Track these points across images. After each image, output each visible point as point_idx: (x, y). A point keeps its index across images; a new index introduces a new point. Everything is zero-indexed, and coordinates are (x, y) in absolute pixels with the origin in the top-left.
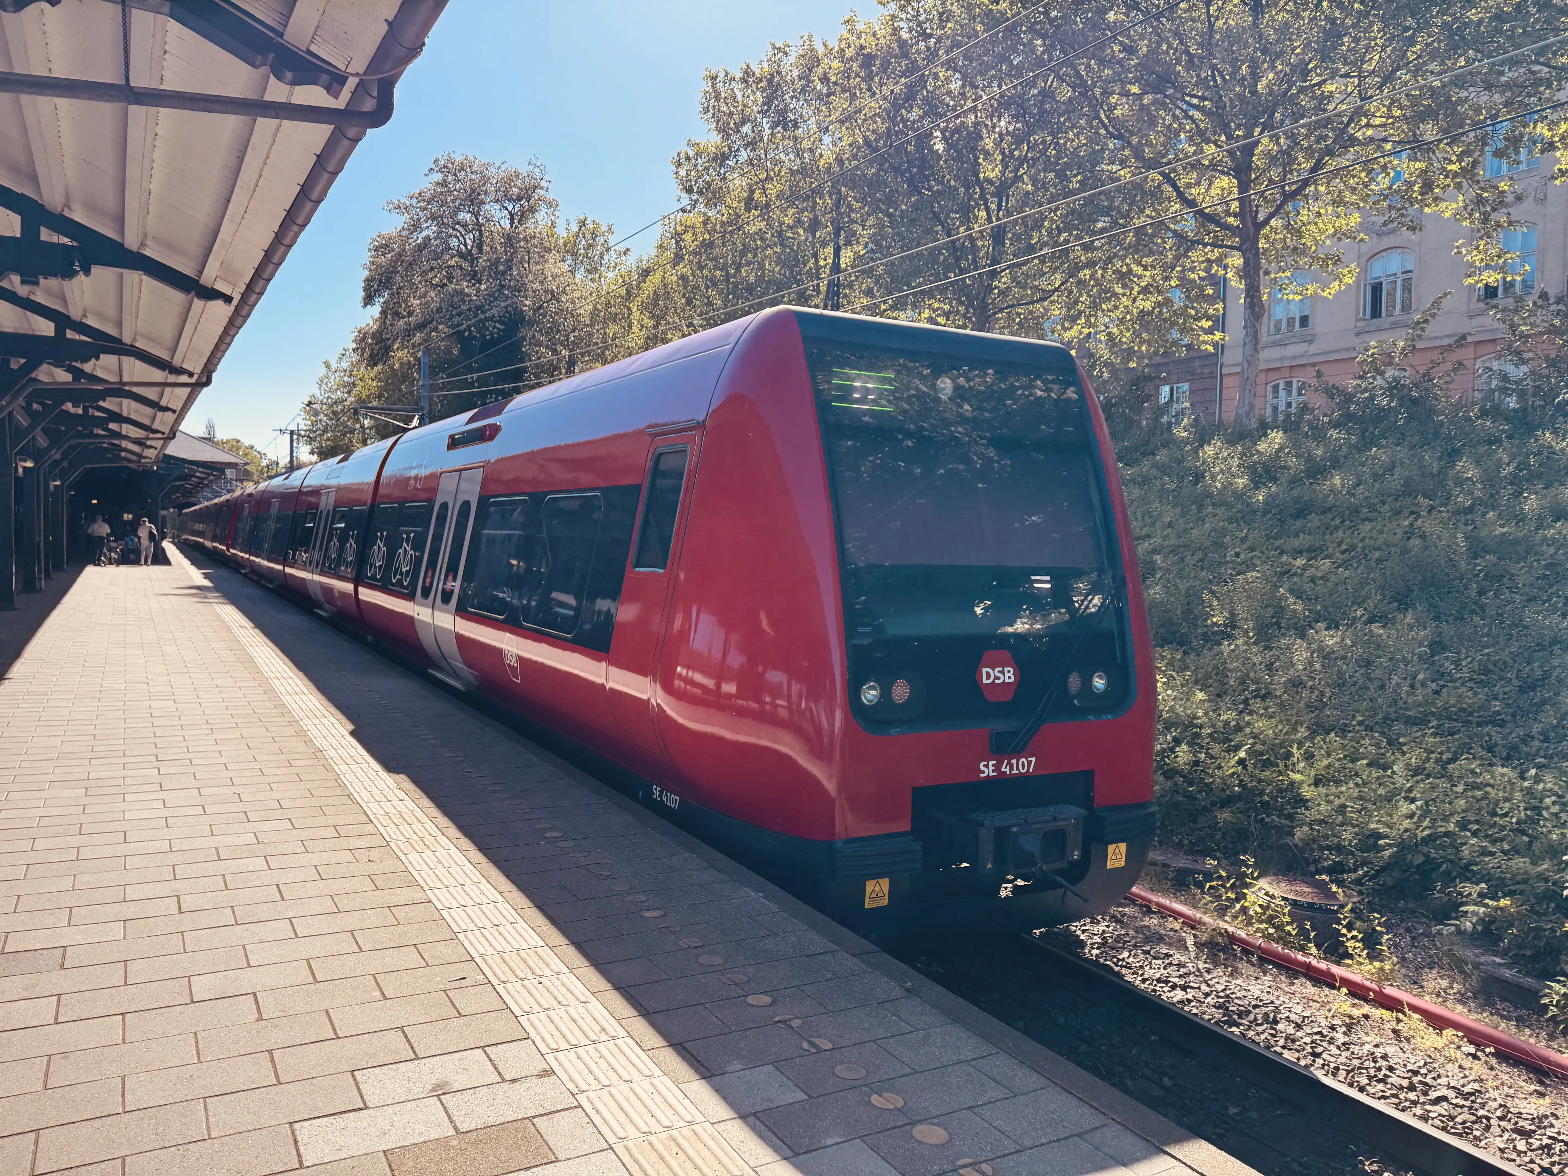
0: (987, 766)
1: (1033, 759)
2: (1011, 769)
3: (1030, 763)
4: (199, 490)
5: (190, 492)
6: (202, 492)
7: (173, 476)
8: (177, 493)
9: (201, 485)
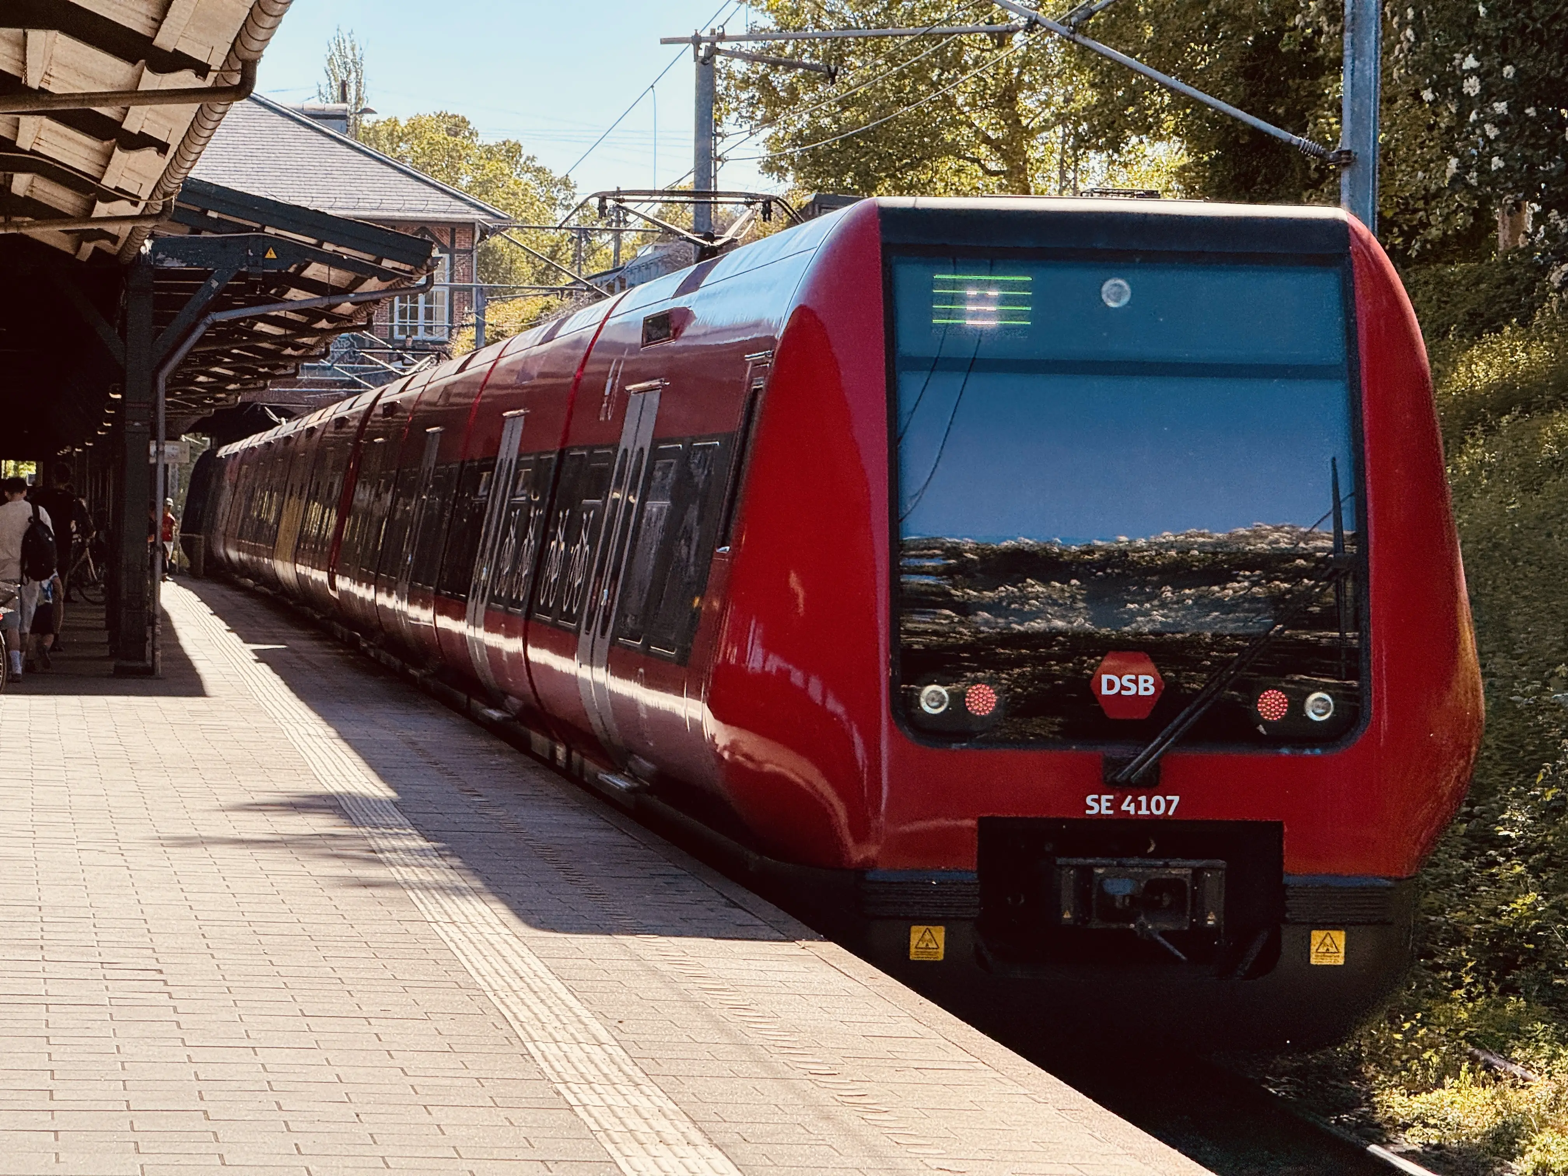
0: (1098, 801)
1: (1176, 799)
2: (1138, 807)
3: (1169, 803)
4: (311, 347)
5: (276, 355)
6: (324, 356)
7: (215, 284)
8: (220, 364)
9: (324, 321)
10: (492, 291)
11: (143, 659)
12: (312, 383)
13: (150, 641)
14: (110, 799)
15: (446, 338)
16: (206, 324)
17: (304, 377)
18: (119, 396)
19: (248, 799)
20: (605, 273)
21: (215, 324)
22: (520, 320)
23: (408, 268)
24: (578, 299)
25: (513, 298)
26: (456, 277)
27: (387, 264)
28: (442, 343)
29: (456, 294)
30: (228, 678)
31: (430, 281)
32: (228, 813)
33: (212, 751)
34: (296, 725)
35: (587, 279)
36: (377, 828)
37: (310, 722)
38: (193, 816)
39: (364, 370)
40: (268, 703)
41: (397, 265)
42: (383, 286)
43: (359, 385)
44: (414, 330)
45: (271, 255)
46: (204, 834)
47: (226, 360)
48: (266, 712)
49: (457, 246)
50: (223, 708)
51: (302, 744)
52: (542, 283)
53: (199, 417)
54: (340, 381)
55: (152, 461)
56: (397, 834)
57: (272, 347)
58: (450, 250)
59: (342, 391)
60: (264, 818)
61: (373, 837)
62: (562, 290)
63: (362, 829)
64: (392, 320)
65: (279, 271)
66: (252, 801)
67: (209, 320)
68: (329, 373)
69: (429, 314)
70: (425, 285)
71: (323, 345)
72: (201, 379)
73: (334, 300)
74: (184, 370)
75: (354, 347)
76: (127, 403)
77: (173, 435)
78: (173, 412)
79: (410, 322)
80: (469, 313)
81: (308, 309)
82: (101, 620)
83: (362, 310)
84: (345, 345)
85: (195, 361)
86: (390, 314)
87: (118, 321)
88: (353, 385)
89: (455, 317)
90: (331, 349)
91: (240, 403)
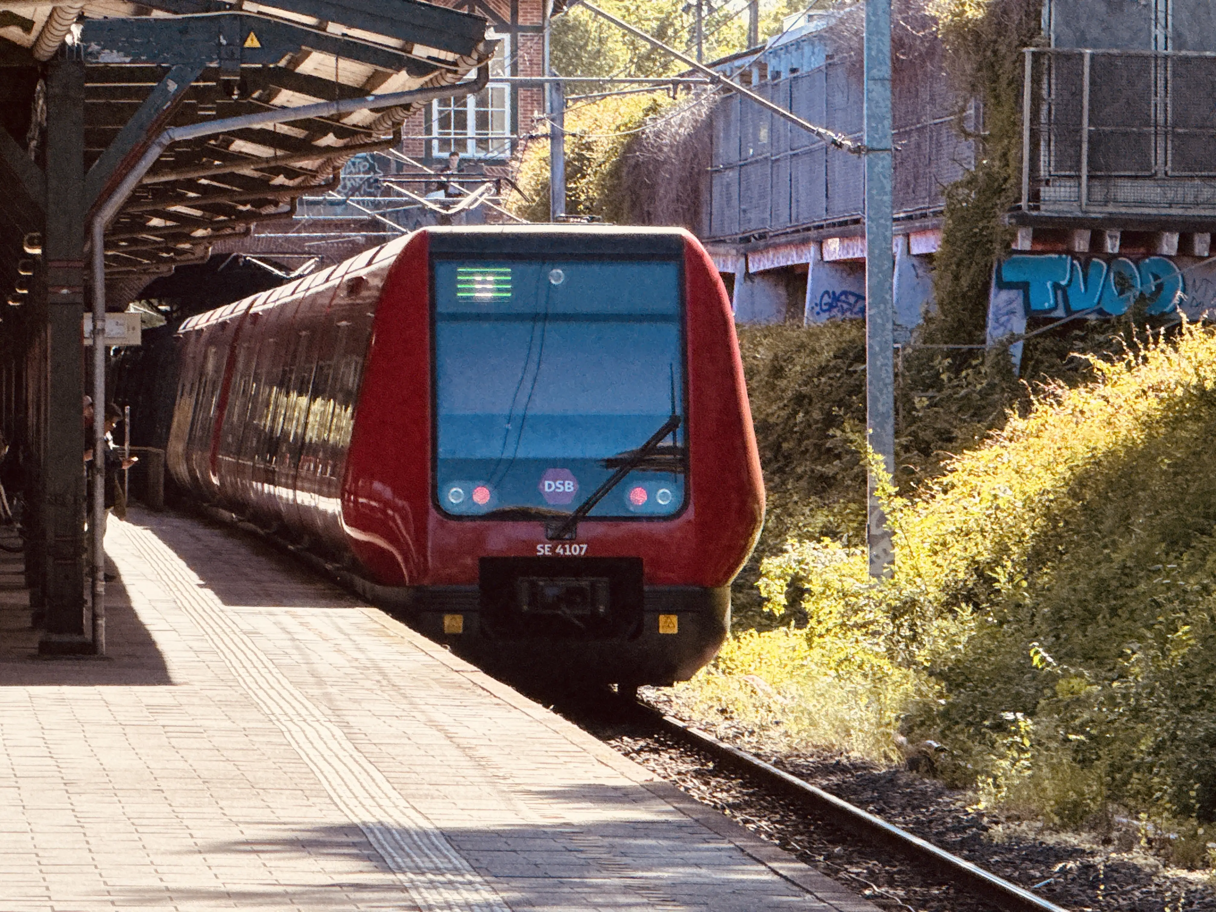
0: (543, 548)
1: (585, 546)
2: (565, 550)
3: (581, 549)
4: (313, 174)
5: (263, 184)
6: (332, 184)
7: (172, 86)
8: (182, 199)
9: (331, 135)
10: (574, 86)
11: (81, 632)
12: (314, 225)
13: (90, 604)
14: (38, 837)
15: (507, 154)
16: (160, 144)
17: (302, 216)
18: (38, 251)
19: (234, 835)
20: (737, 57)
21: (175, 144)
22: (613, 127)
23: (450, 56)
24: (698, 95)
25: (604, 97)
26: (521, 67)
27: (420, 51)
28: (502, 163)
29: (521, 91)
30: (203, 656)
31: (483, 72)
32: (207, 856)
33: (181, 765)
34: (302, 724)
35: (709, 66)
36: (423, 873)
37: (322, 719)
38: (157, 860)
39: (390, 204)
40: (260, 693)
41: (434, 52)
42: (416, 83)
43: (383, 227)
44: (462, 144)
45: (252, 42)
46: (172, 885)
47: (192, 195)
48: (257, 706)
49: (520, 21)
50: (196, 700)
51: (312, 752)
52: (647, 73)
53: (154, 277)
54: (355, 221)
55: (87, 342)
56: (451, 882)
57: (256, 175)
58: (512, 28)
59: (359, 236)
60: (259, 862)
61: (417, 888)
62: (676, 83)
63: (401, 877)
64: (429, 130)
65: (264, 66)
66: (242, 838)
67: (165, 140)
68: (339, 209)
69: (483, 121)
70: (475, 82)
71: (330, 170)
72: (156, 222)
73: (344, 107)
74: (131, 210)
75: (375, 172)
76: (50, 261)
77: (116, 305)
78: (116, 270)
79: (455, 134)
80: (540, 120)
81: (309, 119)
82: (19, 573)
83: (386, 118)
84: (362, 169)
85: (146, 197)
86: (426, 122)
87: (33, 143)
88: (374, 226)
89: (521, 125)
90: (342, 176)
91: (212, 257)
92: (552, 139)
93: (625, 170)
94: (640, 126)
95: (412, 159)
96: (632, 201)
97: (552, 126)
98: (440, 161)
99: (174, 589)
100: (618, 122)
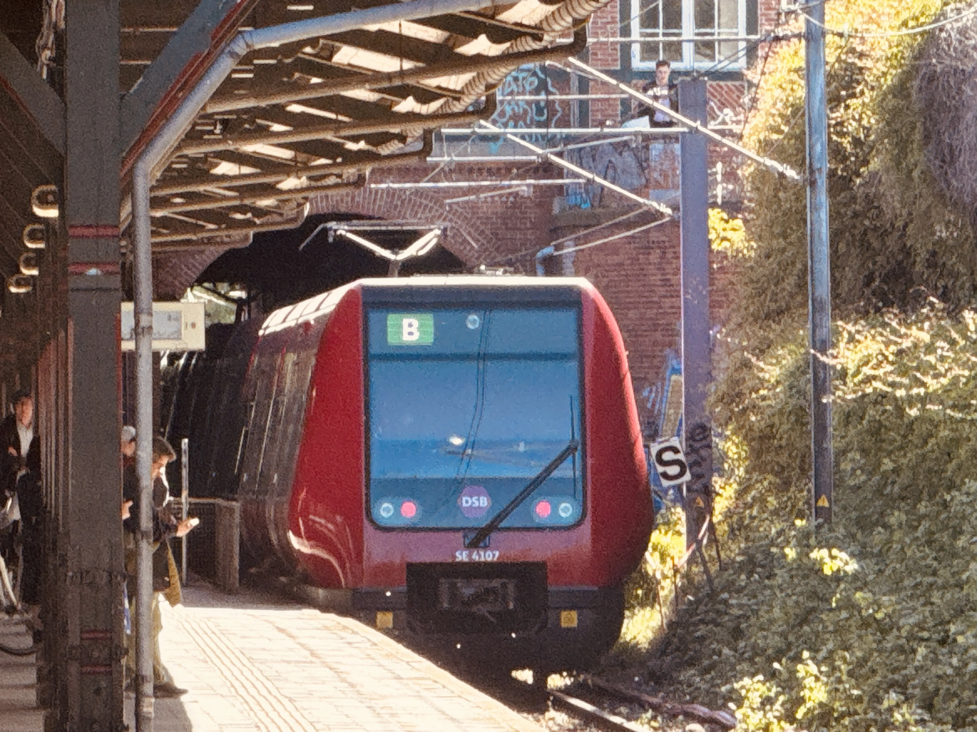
0: (461, 555)
1: (497, 553)
3: (494, 555)
4: (457, 95)
6: (484, 110)
8: (263, 135)
9: (483, 38)
12: (457, 170)
15: (741, 63)
16: (233, 54)
17: (441, 157)
18: (52, 213)
21: (254, 54)
22: (897, 22)
28: (735, 76)
39: (570, 139)
43: (559, 172)
44: (674, 49)
47: (278, 128)
53: (222, 249)
54: (519, 165)
55: (127, 346)
59: (523, 186)
64: (626, 31)
67: (240, 46)
68: (494, 147)
69: (705, 16)
71: (481, 88)
72: (225, 168)
75: (548, 93)
76: (72, 226)
77: (169, 290)
78: (169, 239)
79: (665, 35)
80: (789, 13)
81: (452, 16)
82: (27, 687)
83: (563, 12)
84: (528, 88)
85: (211, 132)
86: (622, 20)
87: (47, 54)
88: (546, 170)
89: (761, 20)
90: (499, 98)
91: (310, 218)
92: (808, 41)
93: (916, 83)
94: (937, 20)
95: (602, 71)
96: (925, 129)
97: (808, 22)
98: (643, 74)
99: (256, 708)
100: (905, 15)
